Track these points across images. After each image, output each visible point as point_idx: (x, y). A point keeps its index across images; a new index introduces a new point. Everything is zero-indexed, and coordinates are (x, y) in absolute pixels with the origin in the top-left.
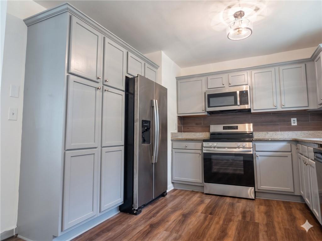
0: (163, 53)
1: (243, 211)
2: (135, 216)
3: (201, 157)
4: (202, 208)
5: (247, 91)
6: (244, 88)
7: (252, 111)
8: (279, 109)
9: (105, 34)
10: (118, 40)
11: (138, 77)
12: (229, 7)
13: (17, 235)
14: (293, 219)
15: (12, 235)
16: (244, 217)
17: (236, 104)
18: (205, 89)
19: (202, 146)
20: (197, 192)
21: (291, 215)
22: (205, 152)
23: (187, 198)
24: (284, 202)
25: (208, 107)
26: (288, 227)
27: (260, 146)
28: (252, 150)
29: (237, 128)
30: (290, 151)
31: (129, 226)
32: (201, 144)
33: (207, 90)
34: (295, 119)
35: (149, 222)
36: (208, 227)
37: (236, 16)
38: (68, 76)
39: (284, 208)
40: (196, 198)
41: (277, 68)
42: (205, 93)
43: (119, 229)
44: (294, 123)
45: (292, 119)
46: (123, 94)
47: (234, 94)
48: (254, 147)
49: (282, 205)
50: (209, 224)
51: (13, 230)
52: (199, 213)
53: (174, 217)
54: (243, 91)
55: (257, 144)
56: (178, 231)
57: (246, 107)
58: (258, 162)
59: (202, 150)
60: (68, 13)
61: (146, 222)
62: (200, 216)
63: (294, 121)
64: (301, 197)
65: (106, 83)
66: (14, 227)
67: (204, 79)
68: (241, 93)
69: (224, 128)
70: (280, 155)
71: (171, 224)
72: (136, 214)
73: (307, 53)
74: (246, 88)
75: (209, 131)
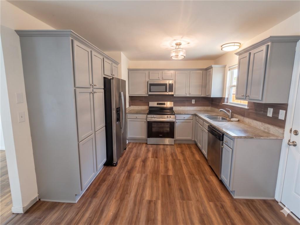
0: (122, 53)
1: (171, 153)
2: (115, 167)
3: (145, 124)
4: (150, 155)
5: (172, 84)
6: (171, 82)
7: (174, 96)
8: (188, 96)
9: (92, 48)
10: (98, 51)
11: (113, 79)
12: (175, 40)
13: (40, 199)
14: (193, 154)
15: (36, 201)
16: (172, 157)
17: (166, 91)
18: (147, 80)
19: (147, 117)
20: (143, 143)
21: (192, 152)
22: (149, 121)
23: (139, 148)
24: (187, 144)
25: (150, 92)
26: (192, 159)
27: (178, 117)
28: (174, 119)
29: (164, 104)
30: (192, 119)
31: (115, 175)
32: (146, 115)
33: (149, 80)
34: (194, 100)
35: (126, 170)
36: (158, 167)
37: (177, 44)
38: (75, 90)
39: (188, 148)
40: (144, 148)
41: (189, 71)
42: (148, 82)
43: (110, 178)
44: (193, 102)
45: (193, 100)
46: (103, 91)
47: (166, 85)
48: (175, 118)
49: (186, 145)
50: (158, 165)
51: (37, 197)
52: (150, 159)
53: (139, 163)
54: (171, 84)
55: (177, 116)
56: (144, 172)
57: (172, 93)
58: (177, 125)
59: (146, 119)
60: (70, 37)
61: (124, 169)
62: (151, 160)
63: (193, 101)
64: (195, 141)
65: (95, 87)
66: (36, 195)
67: (147, 72)
68: (170, 84)
69: (158, 104)
70: (187, 121)
71: (139, 169)
72: (116, 166)
73: (204, 65)
74: (172, 82)
75: (149, 105)
